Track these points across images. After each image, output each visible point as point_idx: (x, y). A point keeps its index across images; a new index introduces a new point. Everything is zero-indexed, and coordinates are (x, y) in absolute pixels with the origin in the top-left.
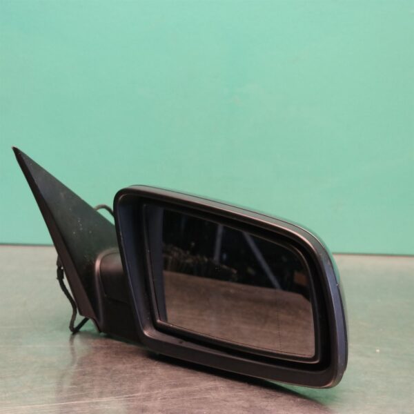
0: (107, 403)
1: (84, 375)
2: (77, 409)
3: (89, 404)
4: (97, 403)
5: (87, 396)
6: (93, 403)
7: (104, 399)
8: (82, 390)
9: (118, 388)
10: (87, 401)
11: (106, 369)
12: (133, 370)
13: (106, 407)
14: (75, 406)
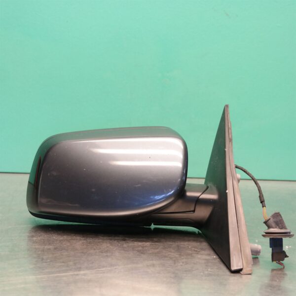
0: (84, 275)
1: (69, 257)
2: (65, 278)
3: (72, 275)
4: (77, 275)
5: (71, 270)
6: (75, 274)
7: (82, 272)
8: (68, 266)
9: (90, 265)
10: (71, 273)
11: (82, 252)
12: (101, 254)
13: (83, 277)
14: (63, 276)
